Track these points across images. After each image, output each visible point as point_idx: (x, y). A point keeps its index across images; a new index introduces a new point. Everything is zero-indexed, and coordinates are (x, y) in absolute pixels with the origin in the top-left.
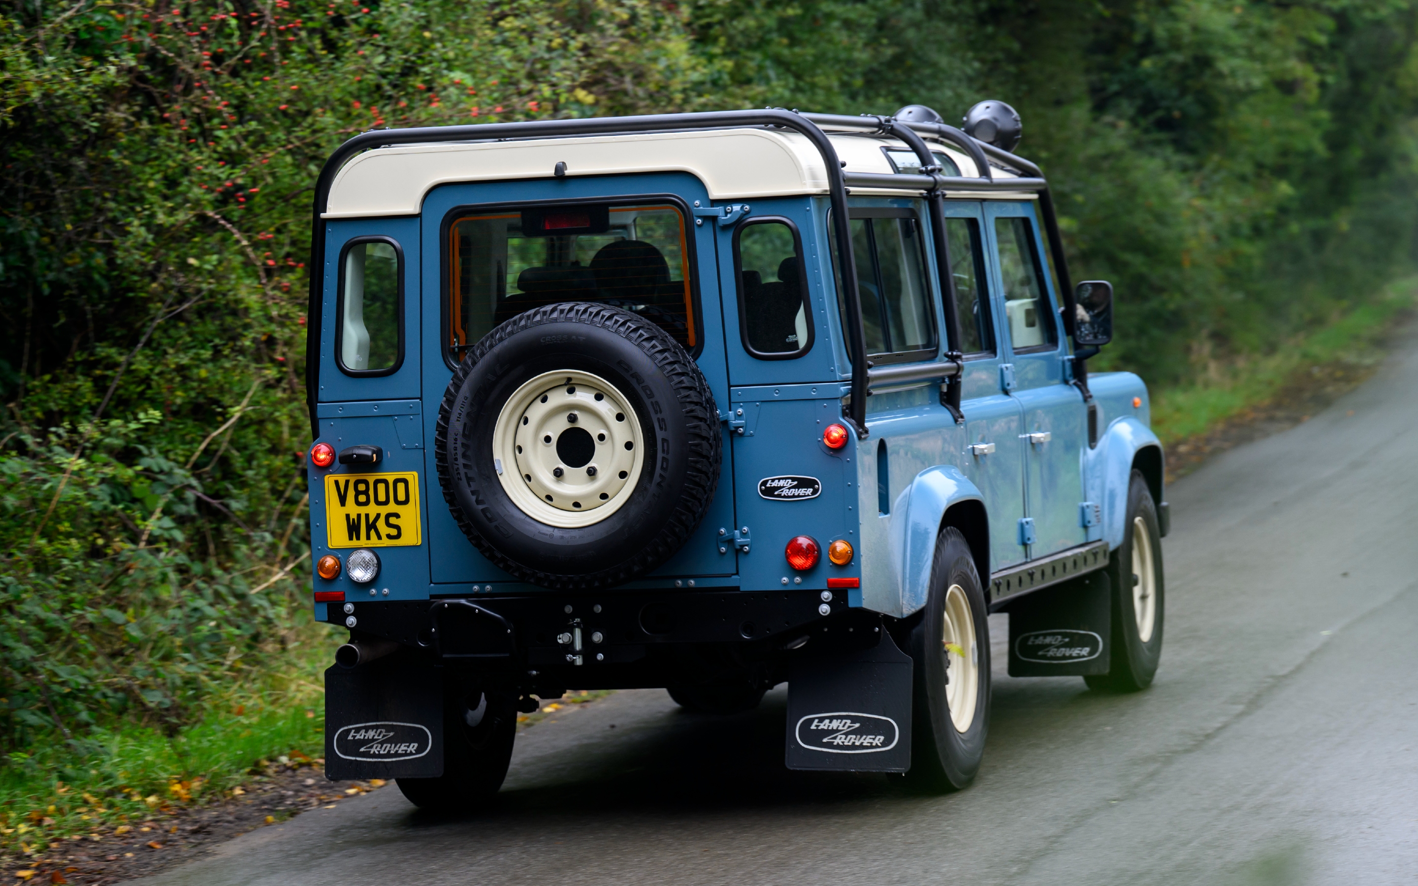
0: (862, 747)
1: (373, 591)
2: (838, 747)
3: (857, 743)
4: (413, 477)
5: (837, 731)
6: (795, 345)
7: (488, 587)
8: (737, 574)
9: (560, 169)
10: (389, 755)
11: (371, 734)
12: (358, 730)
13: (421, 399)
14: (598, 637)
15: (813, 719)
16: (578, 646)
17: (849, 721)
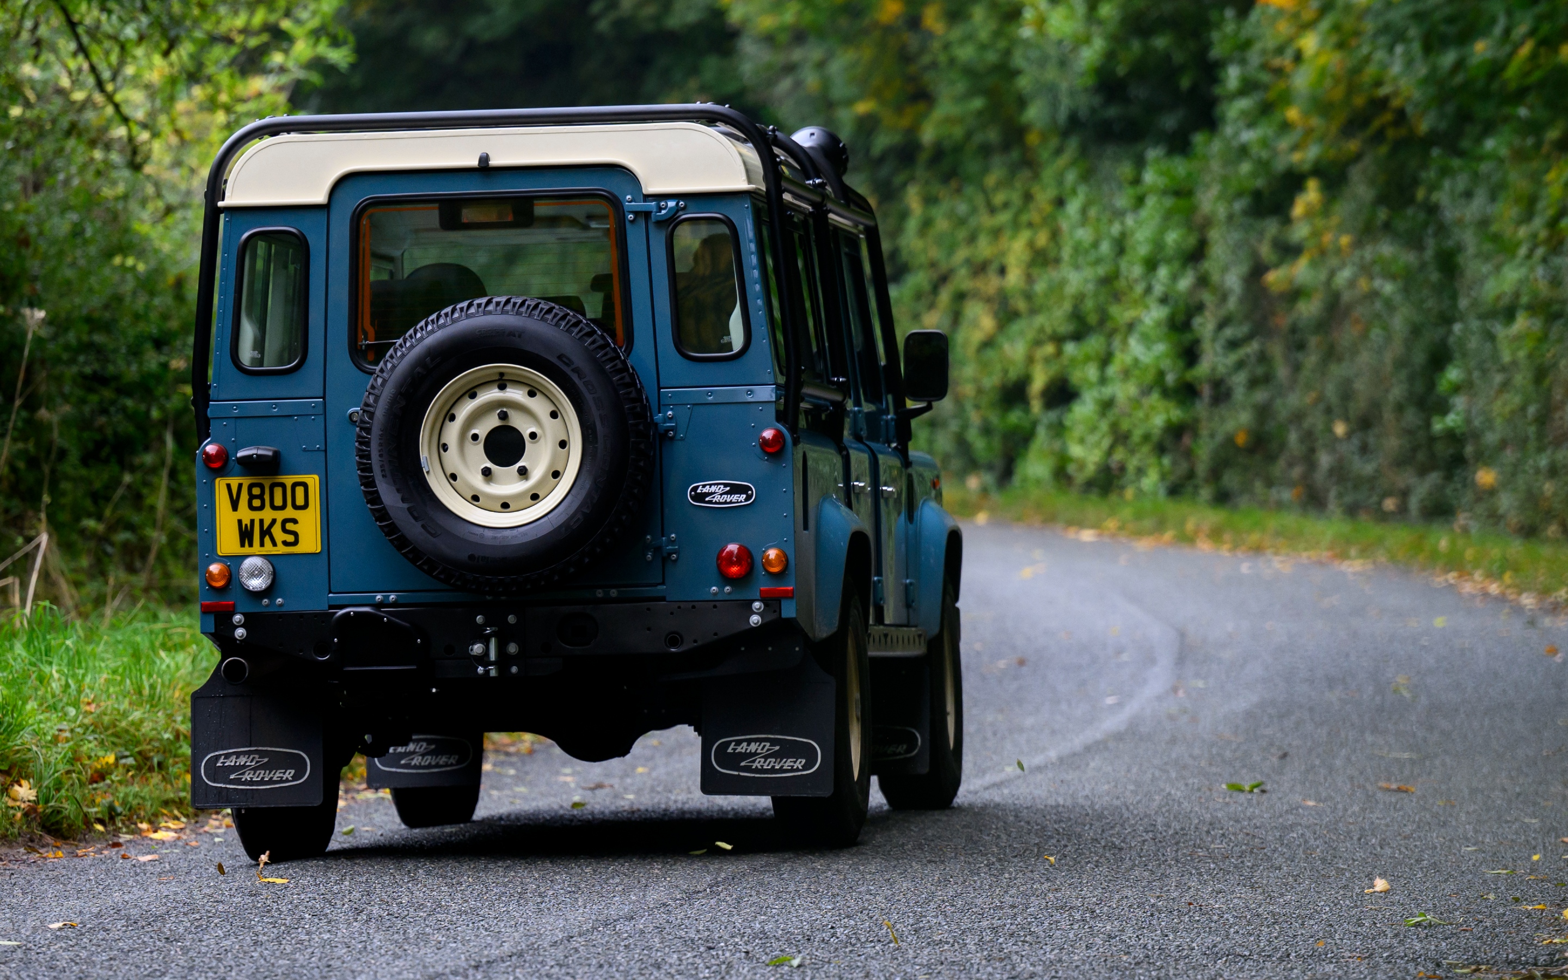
0: (781, 770)
1: (266, 601)
2: (757, 771)
3: (777, 767)
4: (313, 481)
5: (756, 754)
6: (729, 346)
7: (392, 597)
8: (663, 583)
9: (484, 159)
10: (262, 782)
11: (242, 760)
12: (227, 756)
13: (324, 398)
14: (513, 648)
15: (730, 742)
16: (493, 656)
17: (768, 744)
